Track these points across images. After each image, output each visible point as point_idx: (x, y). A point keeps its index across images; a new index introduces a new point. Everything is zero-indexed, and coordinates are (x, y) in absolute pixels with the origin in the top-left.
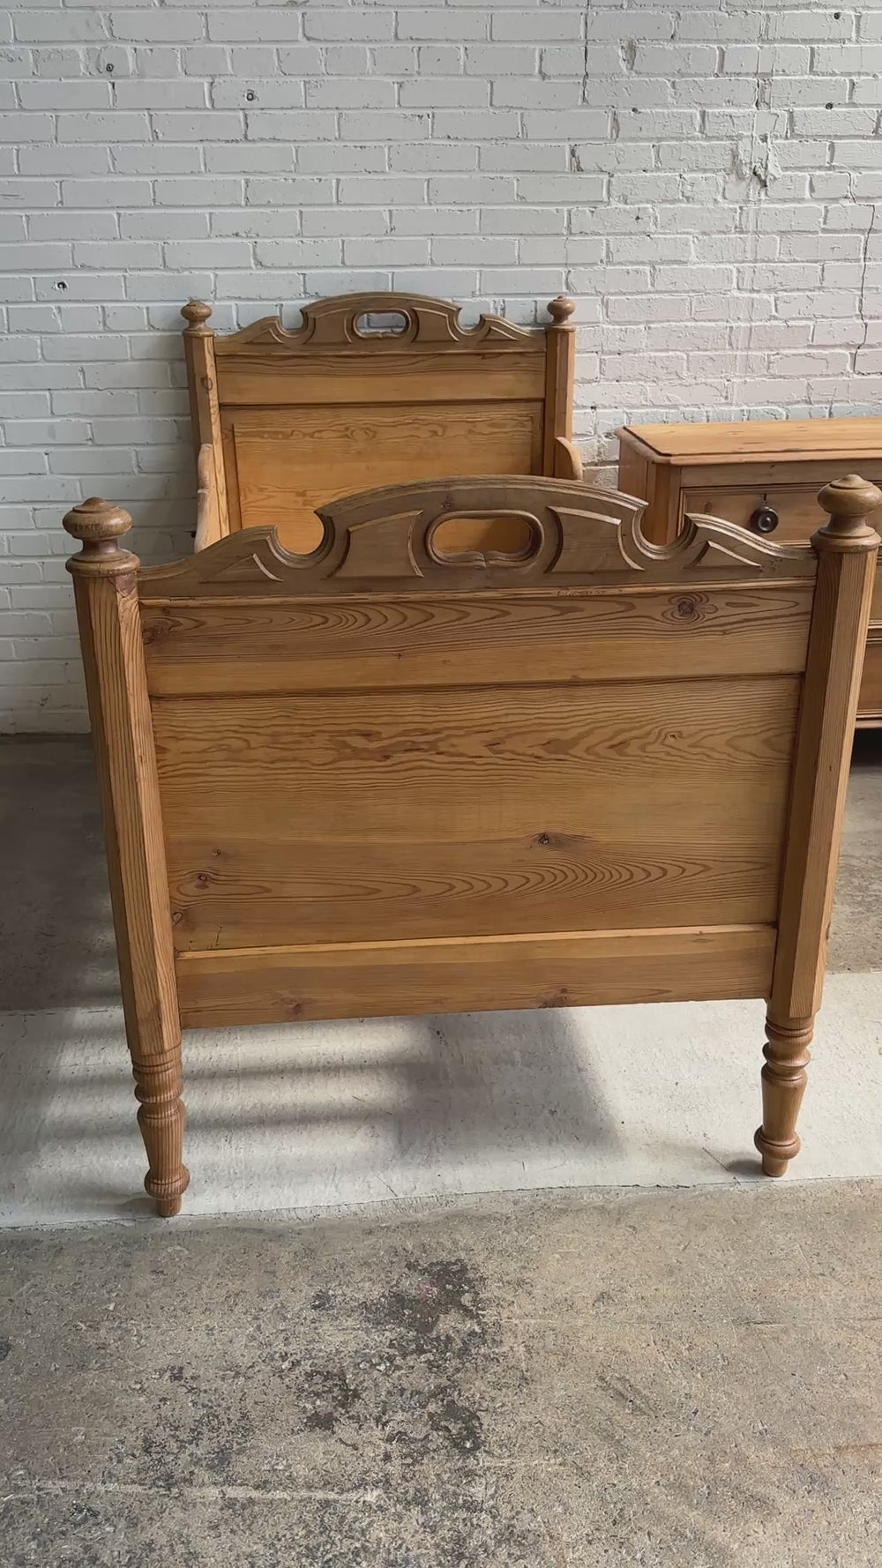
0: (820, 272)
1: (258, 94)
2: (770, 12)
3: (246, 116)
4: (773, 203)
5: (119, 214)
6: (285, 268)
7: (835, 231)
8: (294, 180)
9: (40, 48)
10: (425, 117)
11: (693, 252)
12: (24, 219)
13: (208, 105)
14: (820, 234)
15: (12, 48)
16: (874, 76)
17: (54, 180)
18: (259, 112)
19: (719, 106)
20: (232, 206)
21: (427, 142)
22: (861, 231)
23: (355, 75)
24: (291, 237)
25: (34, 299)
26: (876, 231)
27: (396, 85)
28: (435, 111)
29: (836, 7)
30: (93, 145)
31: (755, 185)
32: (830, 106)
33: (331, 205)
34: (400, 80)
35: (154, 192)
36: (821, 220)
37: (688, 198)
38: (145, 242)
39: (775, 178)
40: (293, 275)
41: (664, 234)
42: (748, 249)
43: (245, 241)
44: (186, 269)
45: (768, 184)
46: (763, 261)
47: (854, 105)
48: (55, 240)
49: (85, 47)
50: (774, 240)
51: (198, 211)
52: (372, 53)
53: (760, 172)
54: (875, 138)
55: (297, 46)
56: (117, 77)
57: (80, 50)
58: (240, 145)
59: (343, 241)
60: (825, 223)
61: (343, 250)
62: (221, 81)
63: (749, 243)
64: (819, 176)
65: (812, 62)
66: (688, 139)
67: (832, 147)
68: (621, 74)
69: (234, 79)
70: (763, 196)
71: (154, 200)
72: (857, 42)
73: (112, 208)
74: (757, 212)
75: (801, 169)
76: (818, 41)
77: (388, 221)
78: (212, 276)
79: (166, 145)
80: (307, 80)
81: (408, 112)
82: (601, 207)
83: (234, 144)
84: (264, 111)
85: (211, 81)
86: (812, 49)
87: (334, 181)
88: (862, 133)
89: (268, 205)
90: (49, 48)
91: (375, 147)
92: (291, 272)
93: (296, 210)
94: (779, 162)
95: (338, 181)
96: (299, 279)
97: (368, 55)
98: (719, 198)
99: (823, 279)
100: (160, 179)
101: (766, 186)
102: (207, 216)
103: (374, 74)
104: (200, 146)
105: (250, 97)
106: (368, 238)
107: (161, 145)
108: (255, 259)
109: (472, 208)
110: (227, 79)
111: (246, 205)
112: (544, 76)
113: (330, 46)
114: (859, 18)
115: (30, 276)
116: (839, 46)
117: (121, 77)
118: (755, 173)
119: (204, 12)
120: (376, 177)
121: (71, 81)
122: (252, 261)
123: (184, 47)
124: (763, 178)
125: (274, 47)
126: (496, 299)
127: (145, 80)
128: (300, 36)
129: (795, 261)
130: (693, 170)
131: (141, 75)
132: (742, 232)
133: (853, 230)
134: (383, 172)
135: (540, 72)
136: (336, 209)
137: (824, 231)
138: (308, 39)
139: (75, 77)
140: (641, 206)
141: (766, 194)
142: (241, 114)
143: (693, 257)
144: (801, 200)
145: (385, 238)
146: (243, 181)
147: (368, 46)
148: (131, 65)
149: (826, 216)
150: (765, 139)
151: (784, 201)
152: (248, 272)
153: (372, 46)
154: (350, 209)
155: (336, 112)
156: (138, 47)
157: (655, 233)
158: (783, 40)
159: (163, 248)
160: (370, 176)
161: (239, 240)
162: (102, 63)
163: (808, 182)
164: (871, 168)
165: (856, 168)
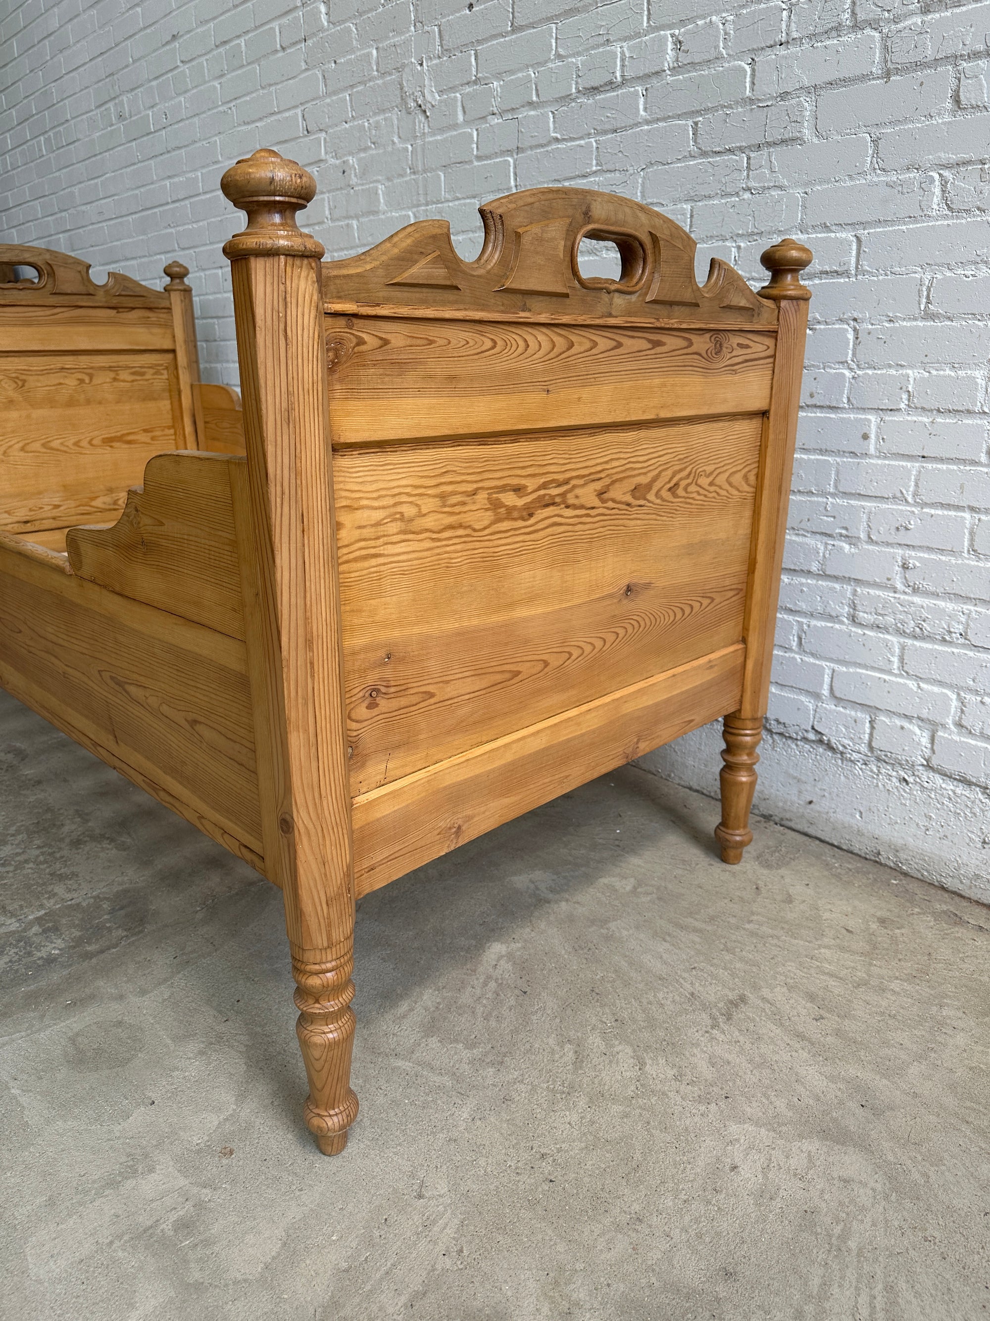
1: (168, 114)
3: (165, 133)
4: (434, 135)
7: (486, 158)
10: (234, 108)
11: (382, 201)
13: (153, 130)
14: (476, 163)
18: (169, 128)
19: (387, 38)
20: (166, 204)
21: (236, 130)
22: (509, 152)
23: (202, 85)
24: (189, 223)
26: (522, 150)
27: (219, 86)
28: (237, 101)
30: (121, 171)
31: (419, 117)
32: (471, 6)
33: (200, 194)
34: (220, 81)
35: (141, 200)
36: (474, 146)
37: (374, 143)
38: (142, 238)
39: (433, 106)
40: (192, 254)
41: (362, 185)
42: (420, 191)
44: (155, 255)
45: (428, 114)
46: (433, 203)
49: (113, 103)
50: (438, 177)
51: (156, 210)
53: (420, 102)
54: (514, 32)
56: (124, 120)
60: (476, 148)
62: (156, 110)
63: (419, 184)
64: (467, 94)
66: (370, 80)
67: (476, 56)
68: (322, 29)
69: (159, 106)
70: (426, 130)
71: (142, 206)
73: (130, 214)
74: (423, 148)
75: (453, 89)
79: (142, 164)
80: (185, 96)
81: (227, 108)
82: (322, 165)
85: (152, 111)
88: (501, 30)
89: (178, 200)
94: (435, 86)
98: (396, 140)
101: (428, 117)
112: (283, 49)
113: (191, 65)
118: (418, 105)
120: (217, 166)
122: (176, 245)
124: (423, 108)
125: (171, 75)
128: (179, 62)
129: (456, 199)
130: (375, 114)
132: (414, 173)
133: (501, 153)
135: (281, 46)
137: (479, 158)
140: (345, 159)
141: (429, 126)
143: (382, 206)
144: (455, 126)
148: (127, 110)
149: (476, 141)
150: (422, 64)
151: (441, 131)
157: (358, 185)
163: (459, 104)
164: (511, 72)
165: (498, 76)
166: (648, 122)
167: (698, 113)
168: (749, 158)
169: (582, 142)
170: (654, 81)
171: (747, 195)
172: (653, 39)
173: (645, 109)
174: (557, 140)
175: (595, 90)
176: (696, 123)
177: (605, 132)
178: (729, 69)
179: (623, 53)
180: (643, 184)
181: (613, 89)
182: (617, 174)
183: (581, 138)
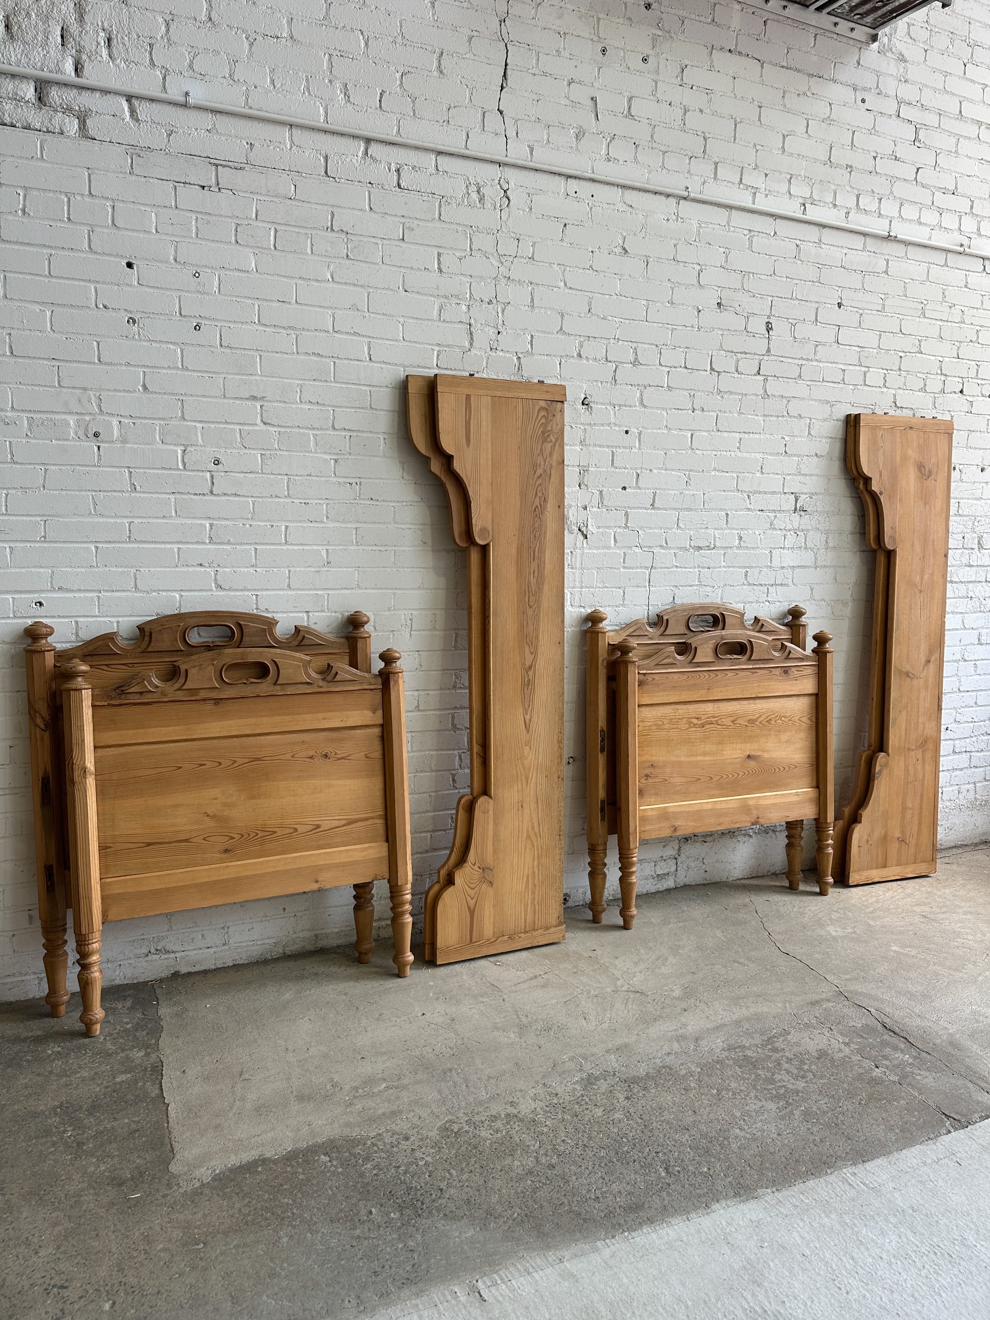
0: (622, 594)
1: (222, 460)
2: (587, 427)
3: (212, 477)
4: (591, 549)
5: (97, 548)
6: (242, 590)
7: (630, 568)
8: (251, 525)
9: (34, 416)
10: (354, 484)
12: (8, 549)
13: (181, 467)
14: (622, 570)
15: (9, 414)
16: (651, 470)
17: (39, 519)
18: (223, 474)
20: (197, 543)
21: (356, 501)
22: (646, 568)
23: (302, 452)
24: (247, 567)
25: (11, 615)
26: (655, 568)
27: (332, 462)
28: (361, 480)
29: (626, 426)
30: (77, 493)
31: (581, 537)
32: (624, 488)
33: (280, 544)
34: (335, 457)
35: (130, 531)
36: (622, 560)
38: (120, 570)
39: (593, 533)
40: (248, 596)
42: (577, 579)
43: (208, 570)
44: (154, 591)
45: (588, 536)
46: (587, 587)
47: (640, 488)
48: (36, 567)
49: (76, 417)
50: (593, 573)
51: (168, 546)
52: (314, 437)
53: (584, 529)
54: (652, 509)
55: (256, 428)
56: (102, 442)
57: (72, 420)
58: (207, 498)
59: (289, 571)
60: (624, 562)
61: (289, 578)
62: (192, 449)
63: (577, 575)
64: (620, 532)
65: (613, 460)
67: (627, 514)
69: (203, 448)
70: (585, 545)
71: (130, 537)
72: (640, 449)
73: (91, 542)
74: (582, 554)
75: (608, 527)
76: (616, 447)
77: (325, 556)
78: (177, 596)
79: (142, 495)
80: (263, 453)
81: (341, 480)
83: (201, 497)
84: (227, 474)
85: (183, 449)
86: (613, 452)
87: (283, 527)
88: (644, 506)
89: (229, 543)
90: (44, 416)
91: (316, 504)
92: (246, 593)
93: (252, 547)
94: (595, 523)
95: (287, 527)
96: (252, 599)
97: (312, 438)
99: (624, 599)
100: (136, 521)
101: (586, 538)
102: (176, 550)
103: (316, 452)
104: (172, 497)
105: (216, 462)
106: (310, 569)
107: (138, 495)
108: (216, 583)
109: (389, 548)
110: (198, 448)
111: (210, 542)
113: (282, 430)
114: (640, 434)
115: (9, 597)
116: (628, 450)
117: (107, 442)
118: (579, 530)
119: (181, 398)
120: (317, 525)
121: (61, 443)
122: (213, 585)
123: (162, 422)
124: (585, 533)
125: (237, 427)
126: (406, 613)
127: (127, 445)
128: (259, 421)
129: (606, 587)
131: (124, 441)
132: (572, 568)
133: (641, 567)
134: (322, 522)
136: (285, 547)
137: (624, 567)
138: (265, 424)
139: (67, 440)
141: (587, 543)
142: (208, 474)
144: (609, 548)
145: (322, 569)
146: (208, 525)
147: (311, 432)
148: (116, 433)
149: (624, 558)
150: (585, 508)
151: (598, 548)
152: (209, 593)
153: (315, 432)
154: (296, 548)
155: (286, 478)
156: (122, 420)
158: (595, 445)
159: (135, 574)
160: (312, 525)
161: (202, 569)
162: (90, 430)
163: (613, 536)
164: (650, 528)
165: (642, 528)
166: (724, 567)
167: (748, 567)
168: (768, 589)
169: (691, 570)
170: (729, 550)
171: (767, 603)
172: (730, 533)
173: (724, 561)
174: (677, 567)
175: (700, 548)
176: (747, 572)
177: (703, 568)
178: (762, 553)
179: (715, 535)
180: (722, 594)
181: (708, 550)
182: (709, 588)
183: (691, 568)
